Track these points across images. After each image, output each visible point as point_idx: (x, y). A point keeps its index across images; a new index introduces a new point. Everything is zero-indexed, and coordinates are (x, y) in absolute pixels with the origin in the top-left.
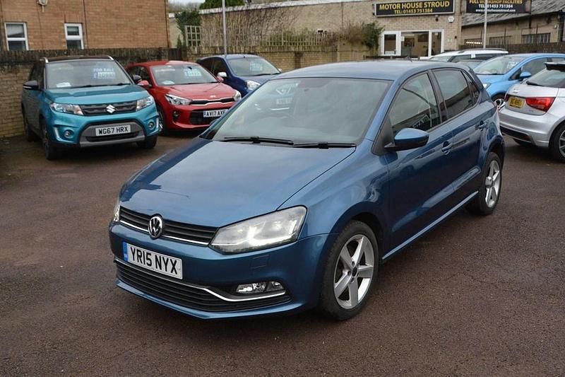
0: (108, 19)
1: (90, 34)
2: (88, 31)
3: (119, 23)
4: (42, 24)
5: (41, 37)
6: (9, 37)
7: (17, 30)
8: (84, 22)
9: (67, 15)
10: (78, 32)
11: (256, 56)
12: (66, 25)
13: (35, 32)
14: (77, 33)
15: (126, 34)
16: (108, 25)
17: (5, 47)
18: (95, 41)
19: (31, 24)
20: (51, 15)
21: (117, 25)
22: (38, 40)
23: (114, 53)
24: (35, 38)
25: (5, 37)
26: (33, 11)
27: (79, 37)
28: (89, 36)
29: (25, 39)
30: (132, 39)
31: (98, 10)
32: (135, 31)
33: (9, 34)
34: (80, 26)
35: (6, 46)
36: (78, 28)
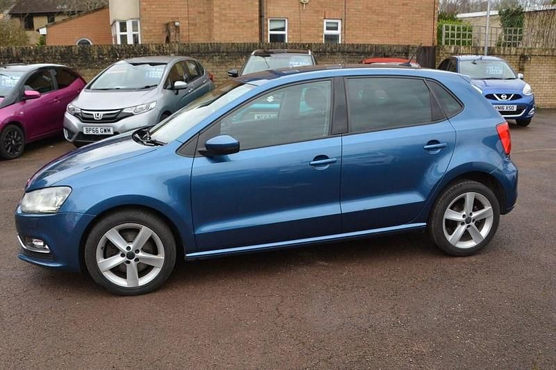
0: (369, 16)
1: (349, 29)
2: (346, 27)
3: (381, 19)
4: (302, 20)
5: (300, 31)
6: (271, 30)
7: (280, 25)
8: (343, 20)
9: (327, 12)
10: (337, 27)
11: (498, 59)
12: (325, 21)
13: (295, 27)
14: (336, 29)
15: (386, 31)
16: (369, 22)
17: (265, 39)
18: (353, 36)
19: (292, 19)
20: (312, 11)
21: (378, 21)
22: (297, 34)
23: (357, 48)
24: (294, 32)
25: (267, 31)
26: (294, 8)
27: (338, 32)
28: (347, 32)
29: (285, 33)
30: (393, 35)
31: (360, 8)
32: (397, 28)
33: (271, 28)
34: (339, 22)
35: (267, 38)
36: (337, 23)
